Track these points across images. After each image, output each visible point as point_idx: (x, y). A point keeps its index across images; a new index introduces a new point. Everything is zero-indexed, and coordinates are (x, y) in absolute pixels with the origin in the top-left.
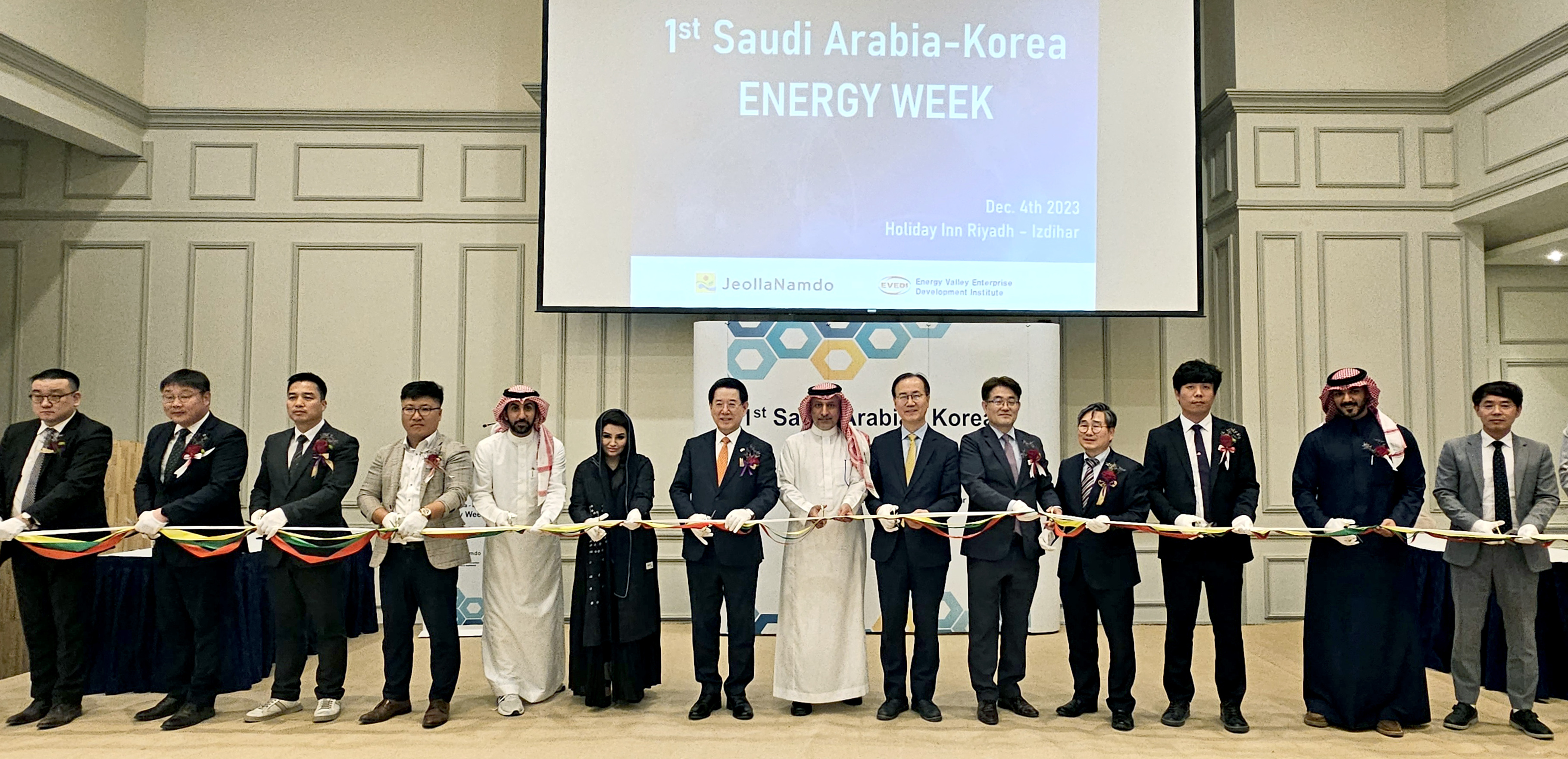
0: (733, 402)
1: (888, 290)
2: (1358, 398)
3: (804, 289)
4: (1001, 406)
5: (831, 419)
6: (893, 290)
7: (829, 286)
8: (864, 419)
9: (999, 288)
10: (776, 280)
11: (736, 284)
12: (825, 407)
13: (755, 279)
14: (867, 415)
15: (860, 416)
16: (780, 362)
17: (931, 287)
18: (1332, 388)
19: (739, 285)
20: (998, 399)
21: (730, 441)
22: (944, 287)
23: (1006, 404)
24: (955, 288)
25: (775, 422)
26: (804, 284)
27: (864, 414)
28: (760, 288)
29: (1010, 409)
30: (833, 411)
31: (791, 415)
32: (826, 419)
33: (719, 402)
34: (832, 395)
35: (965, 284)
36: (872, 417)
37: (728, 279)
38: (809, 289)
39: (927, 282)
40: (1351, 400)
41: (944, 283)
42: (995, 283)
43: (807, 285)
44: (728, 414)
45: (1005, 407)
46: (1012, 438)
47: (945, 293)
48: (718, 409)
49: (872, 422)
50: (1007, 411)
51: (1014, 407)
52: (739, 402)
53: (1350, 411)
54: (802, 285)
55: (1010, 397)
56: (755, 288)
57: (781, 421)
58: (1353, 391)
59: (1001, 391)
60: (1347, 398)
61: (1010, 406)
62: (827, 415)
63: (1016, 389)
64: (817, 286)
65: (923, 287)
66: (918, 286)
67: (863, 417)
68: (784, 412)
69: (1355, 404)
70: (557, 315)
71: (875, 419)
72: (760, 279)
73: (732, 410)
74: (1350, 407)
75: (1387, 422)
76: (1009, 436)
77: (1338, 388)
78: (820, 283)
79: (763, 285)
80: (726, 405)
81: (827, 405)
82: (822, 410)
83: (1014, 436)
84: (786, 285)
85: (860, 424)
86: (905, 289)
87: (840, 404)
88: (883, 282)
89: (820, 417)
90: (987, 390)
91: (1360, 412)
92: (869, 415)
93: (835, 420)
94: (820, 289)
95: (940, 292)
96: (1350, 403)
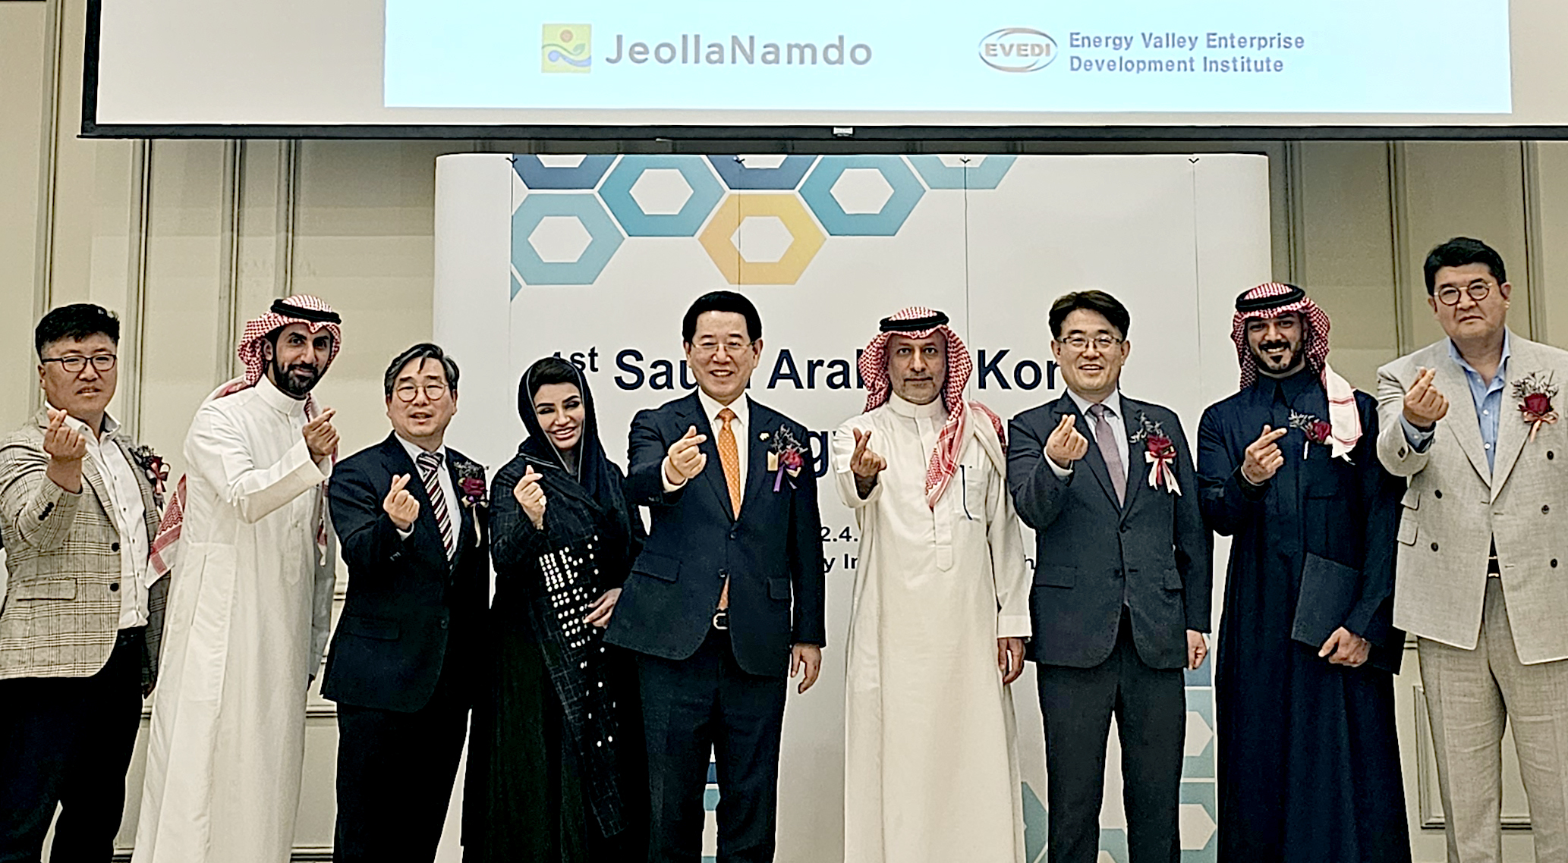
0: (735, 340)
1: (1000, 60)
2: (1291, 333)
3: (802, 62)
4: (1083, 349)
5: (930, 379)
6: (1014, 60)
7: (861, 54)
8: (821, 374)
9: (1274, 53)
10: (734, 38)
11: (637, 49)
12: (917, 354)
13: (685, 37)
14: (826, 364)
15: (812, 366)
16: (632, 246)
17: (1107, 53)
18: (1248, 315)
19: (646, 52)
20: (1076, 336)
21: (735, 417)
22: (1138, 51)
23: (1091, 345)
24: (1165, 54)
25: (619, 380)
26: (801, 48)
27: (821, 363)
28: (697, 61)
29: (1101, 354)
30: (934, 364)
31: (654, 365)
32: (920, 377)
33: (707, 340)
34: (932, 330)
35: (1188, 45)
36: (839, 368)
37: (619, 38)
38: (814, 62)
39: (1097, 42)
40: (1279, 337)
41: (1138, 41)
42: (1264, 42)
43: (808, 52)
44: (727, 363)
45: (1091, 351)
46: (1113, 413)
47: (1141, 66)
48: (705, 354)
49: (838, 380)
50: (1095, 358)
51: (1110, 350)
52: (748, 340)
53: (1277, 359)
54: (796, 52)
55: (1101, 332)
56: (685, 61)
57: (630, 378)
58: (1282, 321)
59: (1082, 320)
60: (1272, 334)
61: (1100, 349)
62: (923, 370)
63: (1116, 315)
64: (833, 54)
65: (1086, 53)
66: (1076, 52)
67: (818, 368)
68: (639, 357)
69: (1287, 345)
70: (130, 146)
71: (845, 373)
72: (697, 37)
73: (732, 353)
74: (1276, 351)
75: (1337, 386)
76: (1106, 408)
77: (1257, 313)
78: (840, 48)
79: (704, 51)
80: (721, 346)
81: (922, 351)
82: (913, 359)
83: (1117, 410)
84: (759, 51)
85: (811, 385)
86: (1043, 59)
87: (946, 345)
88: (992, 40)
89: (909, 374)
90: (1058, 316)
91: (1295, 361)
92: (831, 365)
93: (939, 382)
94: (840, 61)
95: (1127, 66)
96: (1277, 344)
